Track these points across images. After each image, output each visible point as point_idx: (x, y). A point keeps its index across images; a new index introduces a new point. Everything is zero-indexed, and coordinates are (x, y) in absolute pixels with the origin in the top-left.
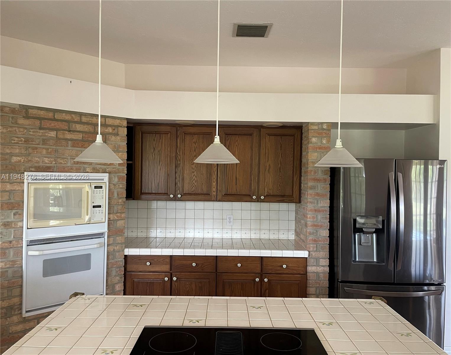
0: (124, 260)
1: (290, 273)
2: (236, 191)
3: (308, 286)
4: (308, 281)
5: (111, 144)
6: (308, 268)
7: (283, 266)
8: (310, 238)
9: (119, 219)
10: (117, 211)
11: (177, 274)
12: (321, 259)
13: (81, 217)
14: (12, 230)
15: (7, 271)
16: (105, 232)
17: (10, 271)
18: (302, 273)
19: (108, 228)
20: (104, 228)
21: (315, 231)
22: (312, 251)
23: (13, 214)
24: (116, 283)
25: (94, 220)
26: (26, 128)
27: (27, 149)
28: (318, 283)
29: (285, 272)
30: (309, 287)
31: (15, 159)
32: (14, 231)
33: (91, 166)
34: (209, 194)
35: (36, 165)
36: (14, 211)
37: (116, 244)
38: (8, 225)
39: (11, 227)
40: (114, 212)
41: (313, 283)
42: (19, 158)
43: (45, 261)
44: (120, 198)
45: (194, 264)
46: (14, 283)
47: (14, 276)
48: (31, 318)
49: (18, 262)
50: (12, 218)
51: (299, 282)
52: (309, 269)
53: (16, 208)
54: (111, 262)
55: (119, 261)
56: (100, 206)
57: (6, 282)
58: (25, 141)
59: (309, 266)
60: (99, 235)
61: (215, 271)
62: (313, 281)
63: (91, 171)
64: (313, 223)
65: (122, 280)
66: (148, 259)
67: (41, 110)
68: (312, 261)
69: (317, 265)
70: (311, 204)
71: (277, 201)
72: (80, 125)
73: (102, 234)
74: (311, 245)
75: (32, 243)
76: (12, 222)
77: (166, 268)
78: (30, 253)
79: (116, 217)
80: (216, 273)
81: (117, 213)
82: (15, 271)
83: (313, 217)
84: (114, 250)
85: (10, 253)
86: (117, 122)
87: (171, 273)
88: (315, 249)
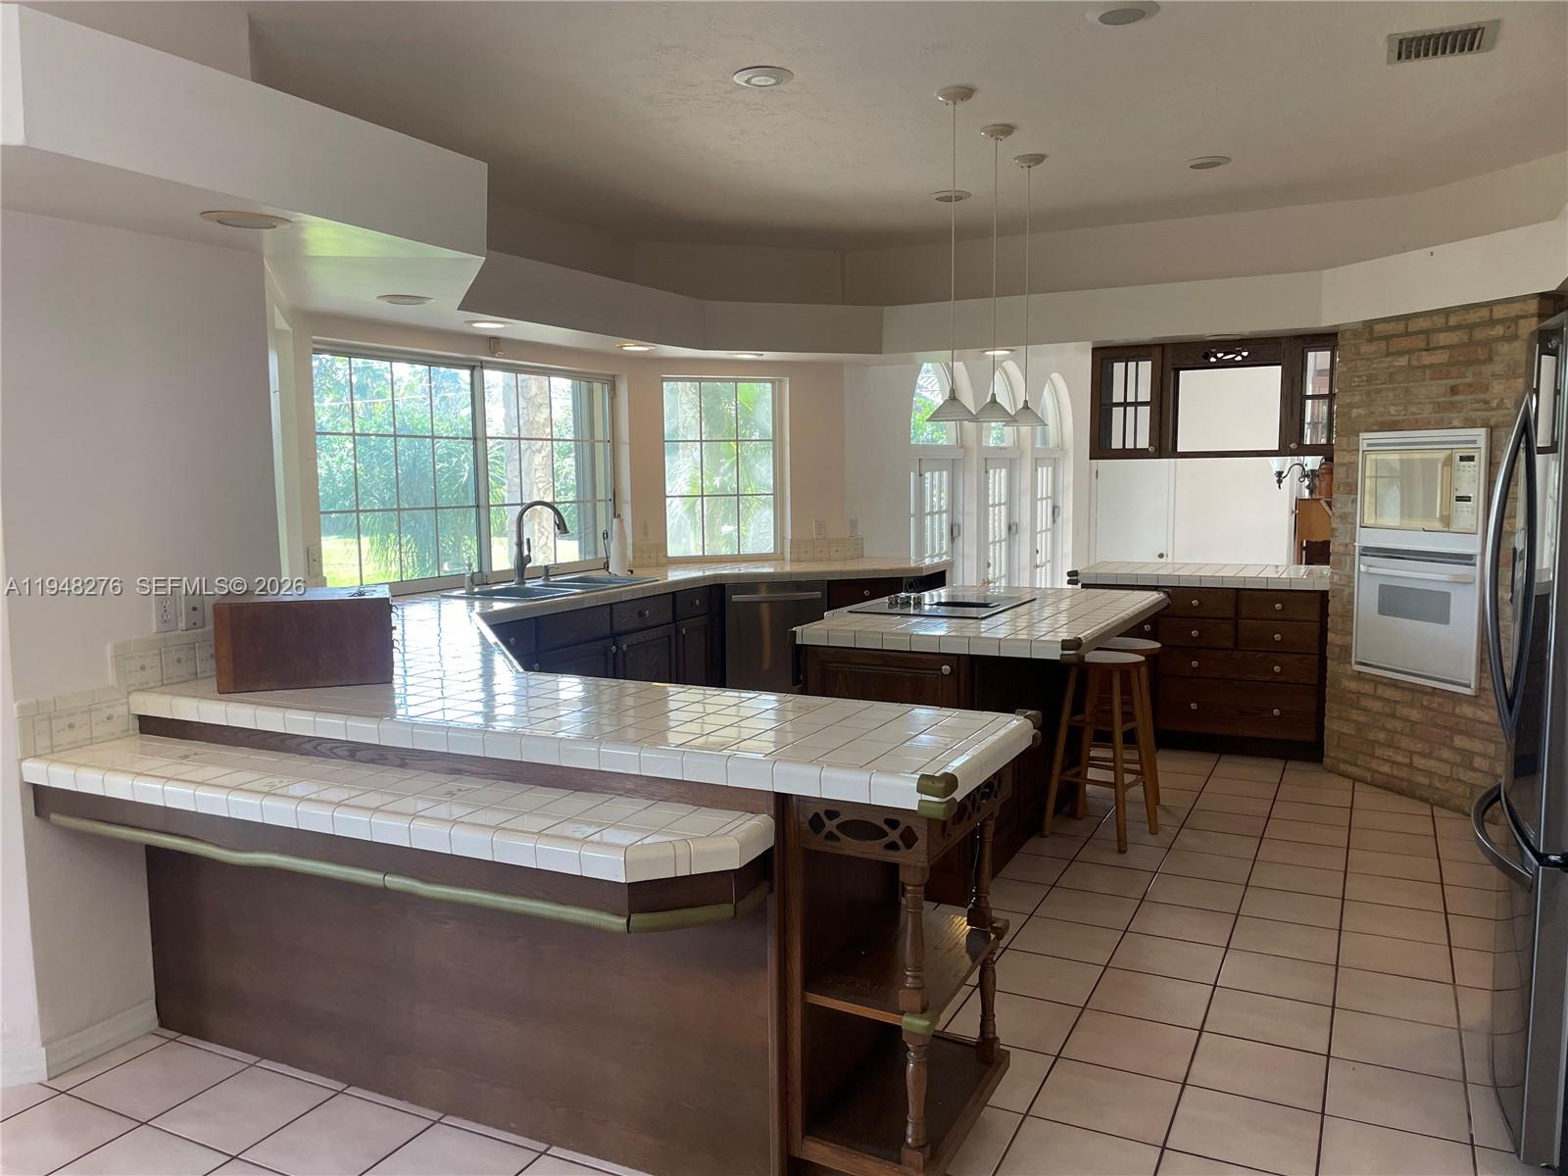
5: (1502, 362)
15: (1342, 590)
16: (1485, 556)
20: (1473, 546)
25: (1457, 526)
26: (1368, 359)
27: (1368, 393)
31: (1355, 412)
32: (1351, 528)
33: (1461, 414)
35: (1380, 419)
42: (1360, 410)
43: (1382, 587)
48: (1368, 677)
53: (1354, 493)
56: (1468, 499)
58: (1367, 381)
60: (1466, 559)
63: (1462, 425)
67: (1390, 322)
72: (1446, 334)
73: (1470, 557)
75: (1367, 551)
76: (1349, 514)
78: (1362, 568)
85: (1346, 562)
86: (1514, 310)
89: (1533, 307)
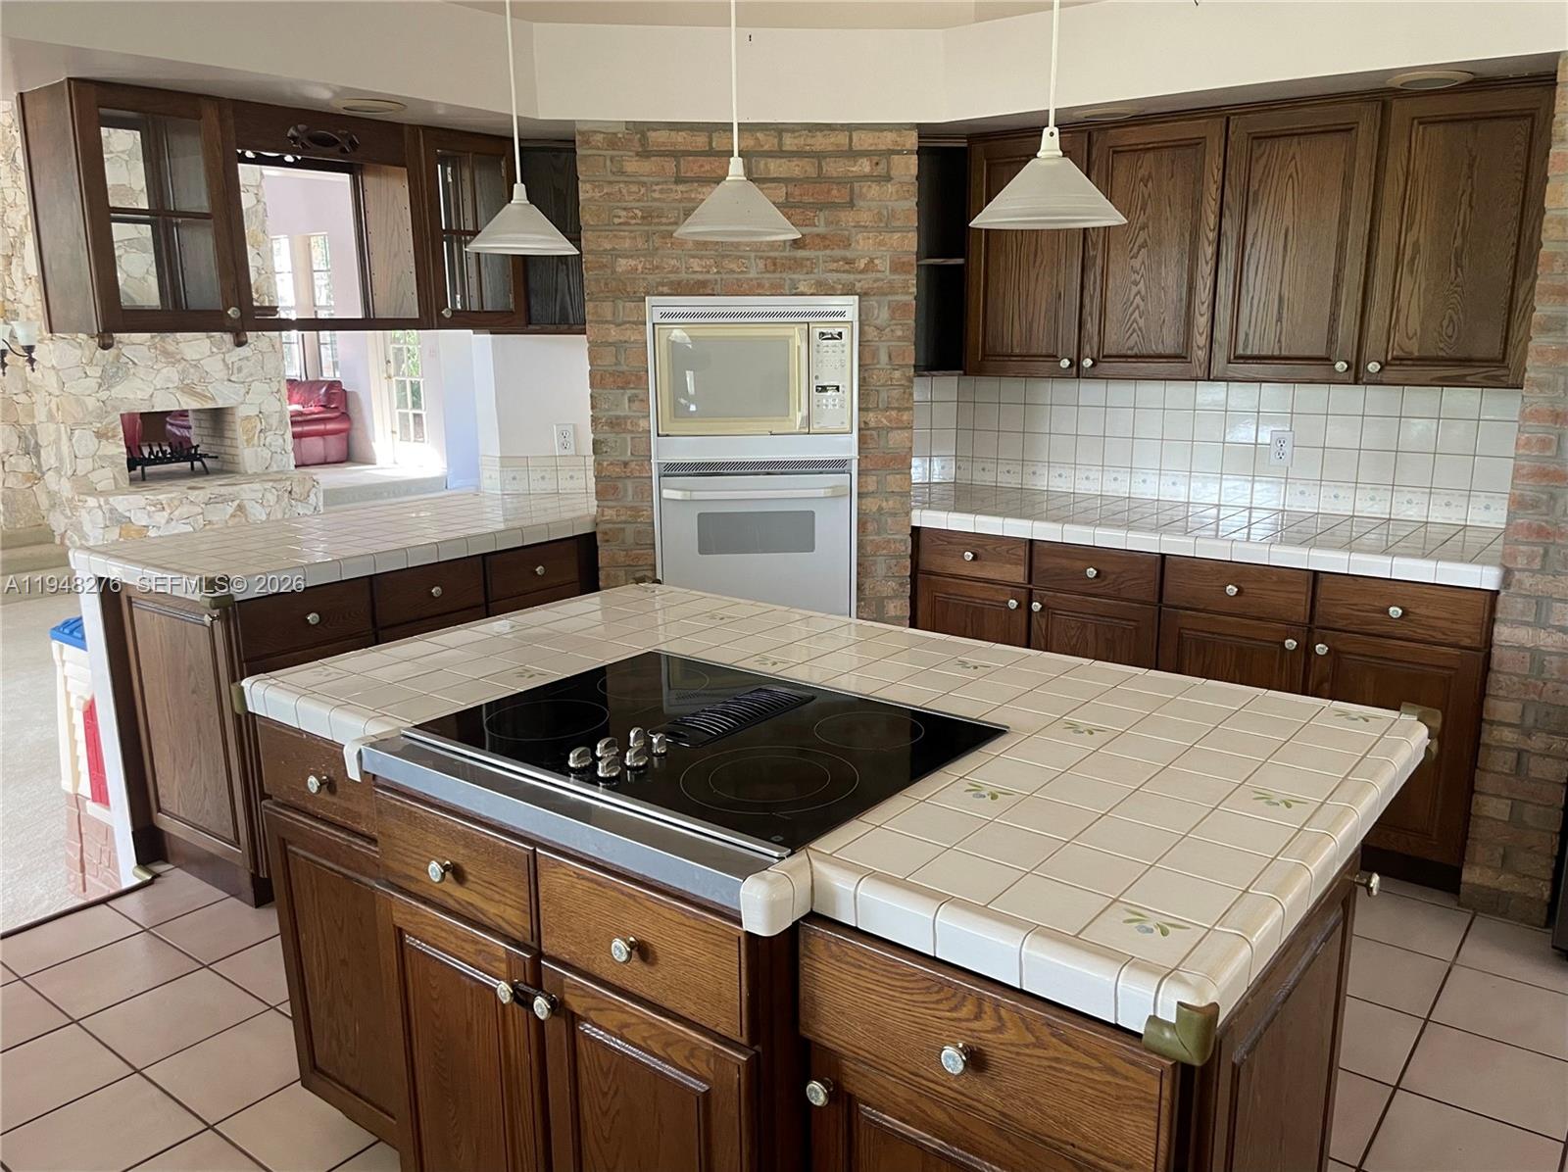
0: (910, 539)
1: (1416, 636)
2: (1277, 347)
3: (1491, 691)
4: (1492, 676)
5: (870, 210)
6: (1496, 630)
7: (1391, 609)
8: (1521, 521)
9: (895, 426)
10: (889, 403)
11: (1046, 595)
12: (1558, 604)
13: (788, 415)
14: (628, 437)
15: (623, 529)
16: (851, 460)
17: (630, 529)
18: (1466, 642)
19: (859, 448)
20: (847, 447)
21: (1545, 497)
22: (1524, 570)
23: (627, 401)
24: (887, 597)
25: (821, 425)
26: (644, 184)
27: (648, 237)
28: (1536, 686)
29: (1398, 632)
30: (1496, 697)
31: (623, 264)
32: (632, 438)
33: (812, 276)
34: (1185, 358)
35: (673, 277)
36: (629, 393)
37: (887, 495)
38: (619, 424)
39: (625, 431)
40: (880, 406)
41: (1514, 684)
42: (632, 262)
43: (701, 516)
44: (897, 367)
45: (1091, 572)
46: (638, 557)
47: (637, 544)
49: (645, 513)
50: (624, 409)
51: (1453, 672)
52: (1502, 633)
53: (632, 386)
54: (871, 541)
55: (895, 541)
56: (836, 388)
57: (623, 553)
58: (643, 218)
59: (1505, 622)
61: (1156, 601)
62: (1515, 679)
63: (812, 291)
64: (1538, 464)
65: (904, 592)
66: (968, 544)
67: (678, 130)
68: (1520, 606)
69: (1540, 623)
70: (1537, 390)
71: (1432, 380)
72: (778, 161)
73: (842, 463)
74: (1521, 548)
75: (672, 470)
76: (626, 418)
77: (1017, 574)
78: (666, 493)
79: (885, 421)
80: (1160, 608)
81: (887, 409)
82: (639, 532)
83: (1543, 441)
84: (880, 509)
85: (626, 490)
86: (887, 140)
87: (1031, 590)
88: (1538, 560)
89: (912, 141)
